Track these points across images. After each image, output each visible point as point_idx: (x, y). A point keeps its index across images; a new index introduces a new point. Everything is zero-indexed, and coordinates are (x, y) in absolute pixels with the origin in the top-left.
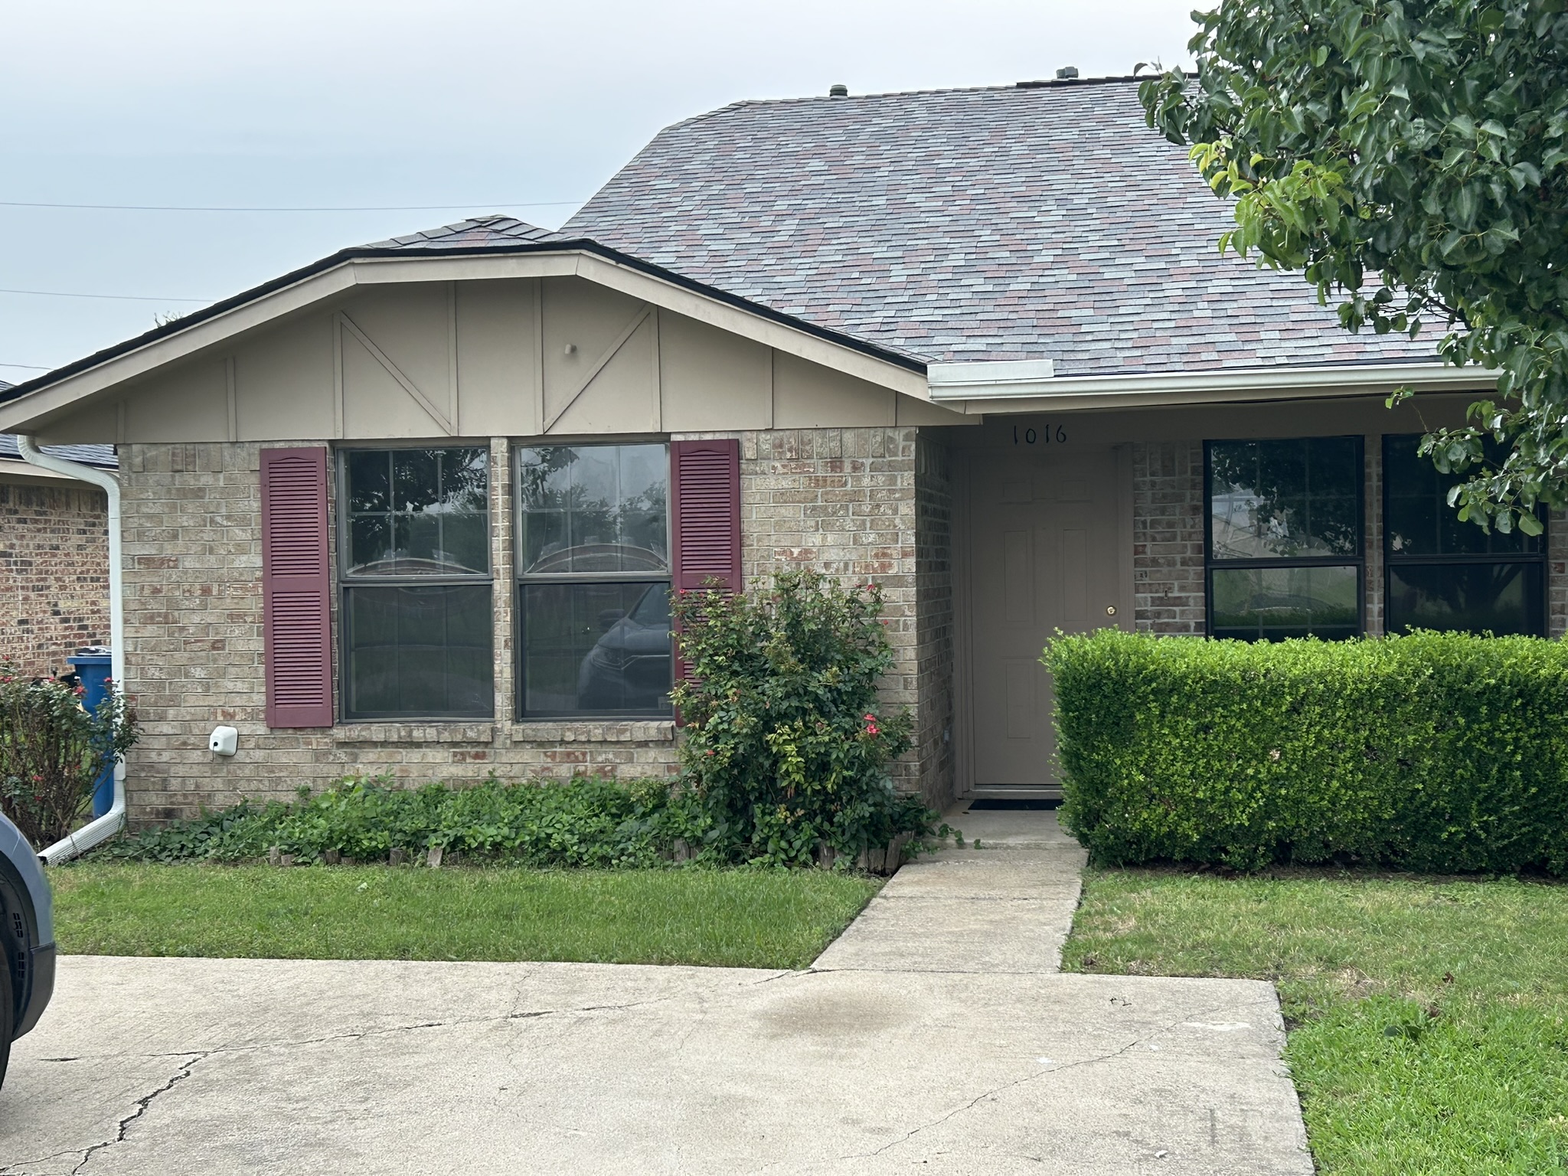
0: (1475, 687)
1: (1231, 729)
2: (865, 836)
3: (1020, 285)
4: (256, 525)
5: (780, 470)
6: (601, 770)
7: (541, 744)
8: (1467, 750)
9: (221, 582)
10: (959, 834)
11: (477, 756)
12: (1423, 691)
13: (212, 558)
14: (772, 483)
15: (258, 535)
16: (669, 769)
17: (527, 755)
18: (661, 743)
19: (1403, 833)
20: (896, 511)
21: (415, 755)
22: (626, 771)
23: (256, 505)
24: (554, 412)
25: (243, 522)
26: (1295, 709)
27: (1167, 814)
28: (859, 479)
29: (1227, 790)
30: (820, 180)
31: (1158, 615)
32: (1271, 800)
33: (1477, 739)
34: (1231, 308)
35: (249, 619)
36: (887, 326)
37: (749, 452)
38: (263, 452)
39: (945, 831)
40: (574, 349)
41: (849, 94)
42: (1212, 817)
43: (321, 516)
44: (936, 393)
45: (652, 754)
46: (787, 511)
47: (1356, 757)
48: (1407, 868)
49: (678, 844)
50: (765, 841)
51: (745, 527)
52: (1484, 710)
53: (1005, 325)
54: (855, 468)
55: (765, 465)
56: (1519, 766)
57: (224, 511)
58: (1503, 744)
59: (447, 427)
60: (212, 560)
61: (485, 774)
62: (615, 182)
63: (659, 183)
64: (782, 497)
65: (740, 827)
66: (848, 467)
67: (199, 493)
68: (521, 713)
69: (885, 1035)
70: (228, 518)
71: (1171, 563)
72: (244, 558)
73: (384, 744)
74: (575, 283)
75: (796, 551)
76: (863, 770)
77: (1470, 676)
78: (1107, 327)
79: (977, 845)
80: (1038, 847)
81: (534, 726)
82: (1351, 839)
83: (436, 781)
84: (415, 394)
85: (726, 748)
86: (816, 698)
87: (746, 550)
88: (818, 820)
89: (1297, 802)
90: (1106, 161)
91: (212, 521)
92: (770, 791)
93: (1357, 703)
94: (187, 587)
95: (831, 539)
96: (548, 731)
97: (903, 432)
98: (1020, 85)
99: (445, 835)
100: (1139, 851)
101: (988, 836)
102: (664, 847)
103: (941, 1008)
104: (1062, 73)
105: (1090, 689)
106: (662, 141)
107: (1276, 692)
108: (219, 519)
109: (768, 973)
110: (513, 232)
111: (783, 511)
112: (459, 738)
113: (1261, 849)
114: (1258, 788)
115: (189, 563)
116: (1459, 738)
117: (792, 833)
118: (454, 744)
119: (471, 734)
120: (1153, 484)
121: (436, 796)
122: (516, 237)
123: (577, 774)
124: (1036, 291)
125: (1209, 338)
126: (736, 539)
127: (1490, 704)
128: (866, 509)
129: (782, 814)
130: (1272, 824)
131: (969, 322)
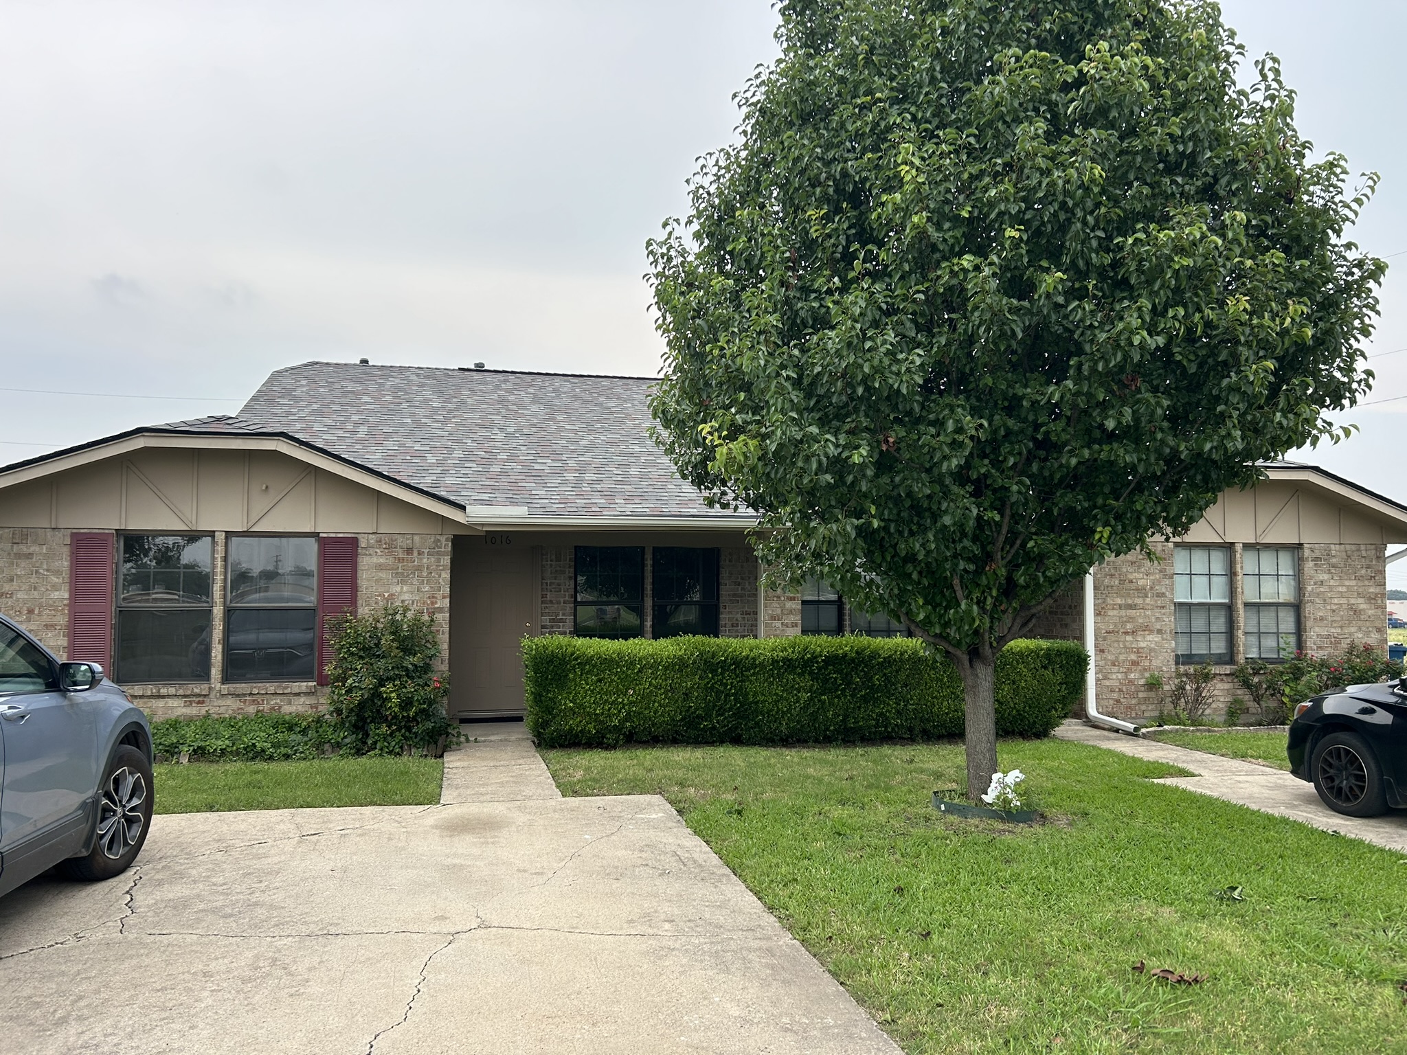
0: (715, 661)
1: (612, 681)
2: (427, 738)
3: (495, 469)
4: (66, 575)
5: (380, 553)
6: (272, 709)
7: (238, 695)
8: (712, 688)
9: (40, 606)
10: (466, 736)
11: (199, 702)
12: (694, 662)
13: (36, 593)
14: (375, 560)
15: (67, 580)
16: (312, 707)
17: (230, 701)
18: (307, 694)
19: (683, 726)
20: (440, 576)
21: (161, 703)
22: (287, 709)
23: (66, 564)
24: (254, 519)
25: (57, 572)
26: (640, 671)
27: (581, 721)
28: (421, 559)
29: (610, 709)
30: (372, 407)
31: (552, 627)
32: (628, 713)
33: (716, 683)
34: (599, 487)
35: (58, 628)
36: (435, 485)
37: (363, 544)
38: (73, 535)
39: (459, 734)
40: (267, 487)
41: (370, 363)
42: (601, 722)
43: (108, 571)
44: (470, 519)
45: (302, 699)
46: (383, 575)
47: (666, 692)
48: (682, 742)
49: (327, 746)
50: (375, 743)
51: (359, 582)
52: (720, 670)
53: (495, 489)
54: (419, 554)
55: (371, 551)
56: (733, 695)
57: (45, 567)
58: (726, 685)
59: (190, 525)
60: (35, 594)
61: (203, 712)
62: (254, 399)
63: (282, 401)
64: (380, 567)
65: (360, 736)
66: (415, 554)
67: (29, 556)
68: (226, 679)
69: (505, 831)
70: (48, 570)
71: (559, 603)
72: (57, 593)
73: (141, 697)
74: (275, 454)
75: (386, 595)
76: (430, 705)
77: (714, 655)
78: (544, 493)
79: (476, 741)
80: (506, 740)
81: (234, 685)
82: (661, 730)
83: (173, 718)
84: (172, 507)
85: (357, 696)
86: (407, 670)
87: (359, 594)
88: (403, 731)
89: (639, 713)
90: (516, 412)
91: (37, 572)
92: (379, 718)
93: (666, 668)
94: (18, 609)
95: (405, 588)
96: (242, 688)
97: (445, 537)
98: (460, 369)
99: (190, 746)
100: (565, 740)
101: (482, 736)
102: (320, 747)
103: (522, 819)
104: (477, 365)
105: (548, 663)
106: (275, 377)
107: (633, 663)
108: (41, 571)
109: (421, 808)
110: (238, 425)
111: (380, 574)
112: (189, 693)
113: (621, 737)
114: (623, 707)
115: (21, 595)
116: (708, 683)
117: (389, 738)
118: (185, 696)
119: (196, 691)
120: (551, 565)
121: (175, 725)
122: (240, 428)
123: (258, 711)
124: (504, 472)
125: (593, 501)
126: (354, 588)
127: (722, 667)
128: (425, 574)
129: (384, 728)
130: (628, 724)
131: (476, 486)
